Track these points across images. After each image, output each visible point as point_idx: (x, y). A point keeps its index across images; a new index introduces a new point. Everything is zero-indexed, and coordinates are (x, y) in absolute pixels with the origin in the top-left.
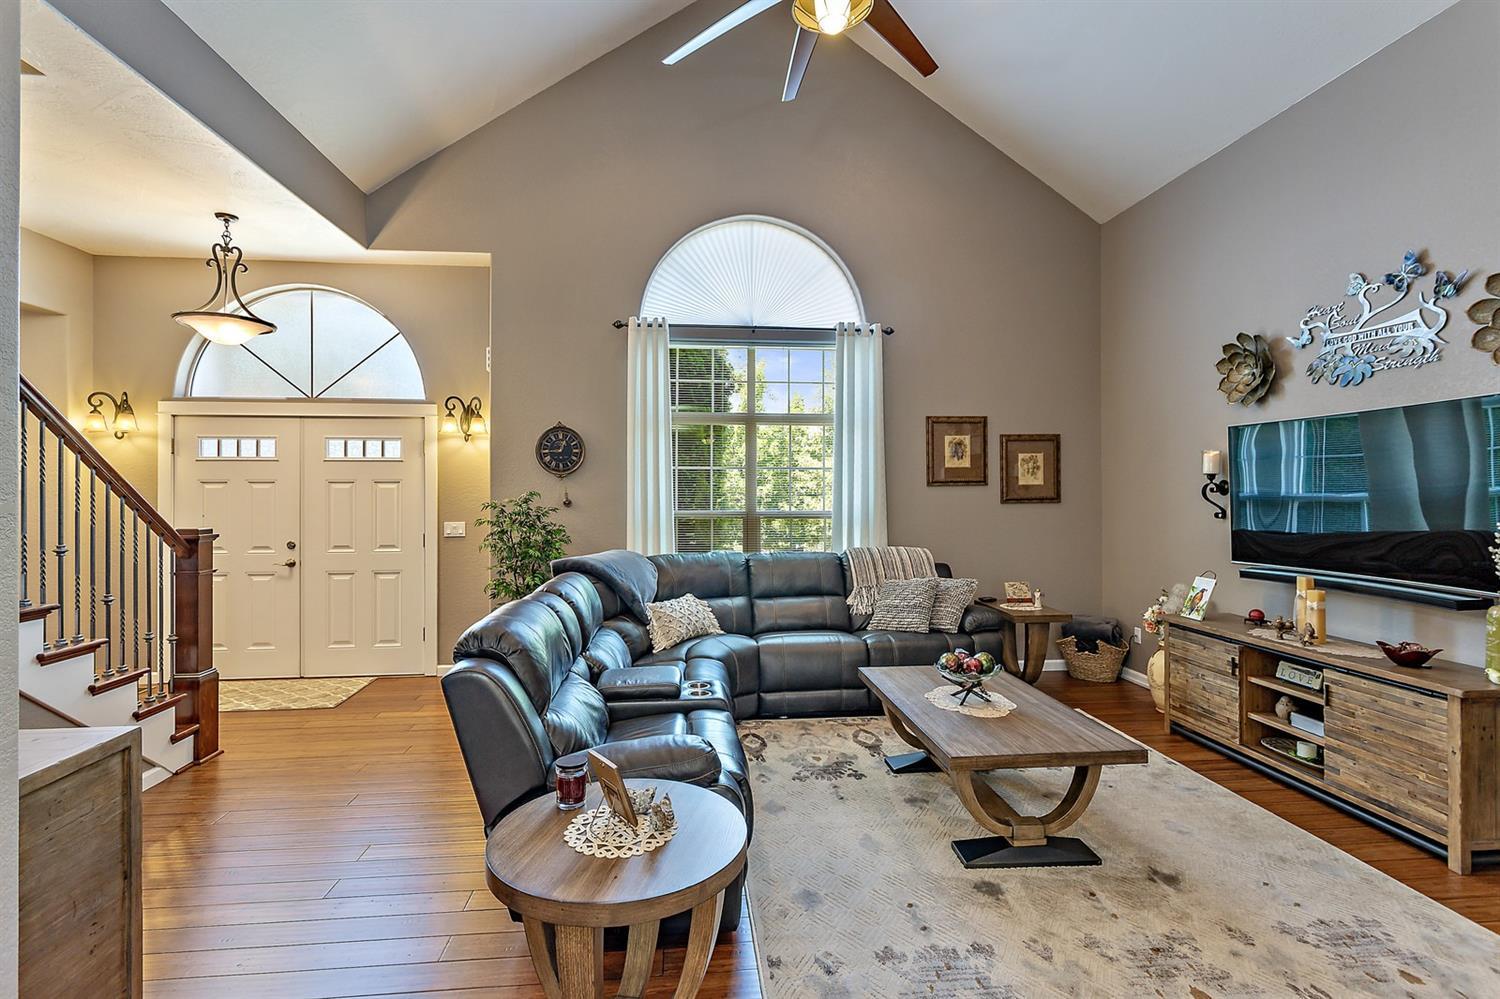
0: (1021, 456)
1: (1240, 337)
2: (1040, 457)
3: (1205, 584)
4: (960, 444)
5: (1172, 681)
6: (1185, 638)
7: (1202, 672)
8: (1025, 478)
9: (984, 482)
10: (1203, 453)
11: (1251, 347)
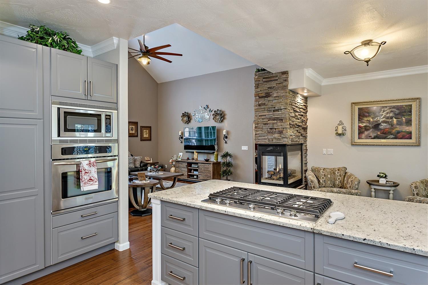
0: (144, 131)
1: (185, 112)
2: (148, 131)
3: (181, 154)
4: (133, 128)
5: (176, 171)
6: (179, 163)
7: (181, 168)
8: (145, 136)
9: (137, 136)
10: (179, 132)
11: (186, 114)
